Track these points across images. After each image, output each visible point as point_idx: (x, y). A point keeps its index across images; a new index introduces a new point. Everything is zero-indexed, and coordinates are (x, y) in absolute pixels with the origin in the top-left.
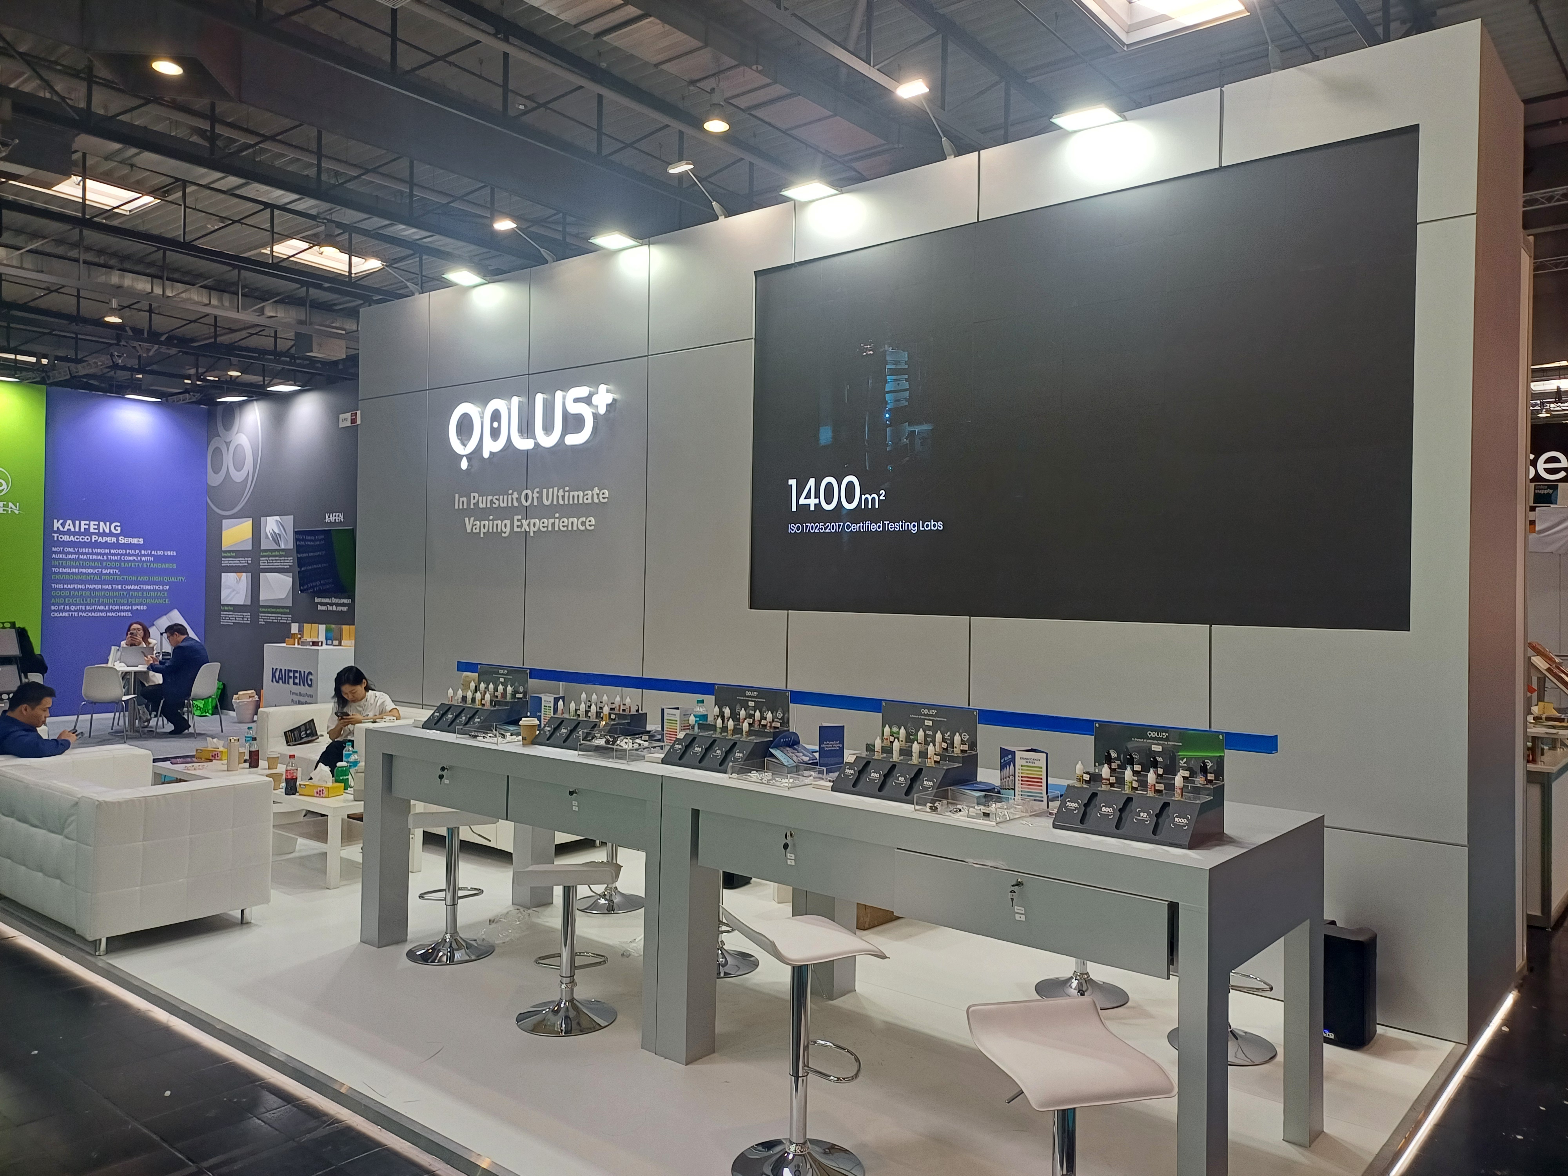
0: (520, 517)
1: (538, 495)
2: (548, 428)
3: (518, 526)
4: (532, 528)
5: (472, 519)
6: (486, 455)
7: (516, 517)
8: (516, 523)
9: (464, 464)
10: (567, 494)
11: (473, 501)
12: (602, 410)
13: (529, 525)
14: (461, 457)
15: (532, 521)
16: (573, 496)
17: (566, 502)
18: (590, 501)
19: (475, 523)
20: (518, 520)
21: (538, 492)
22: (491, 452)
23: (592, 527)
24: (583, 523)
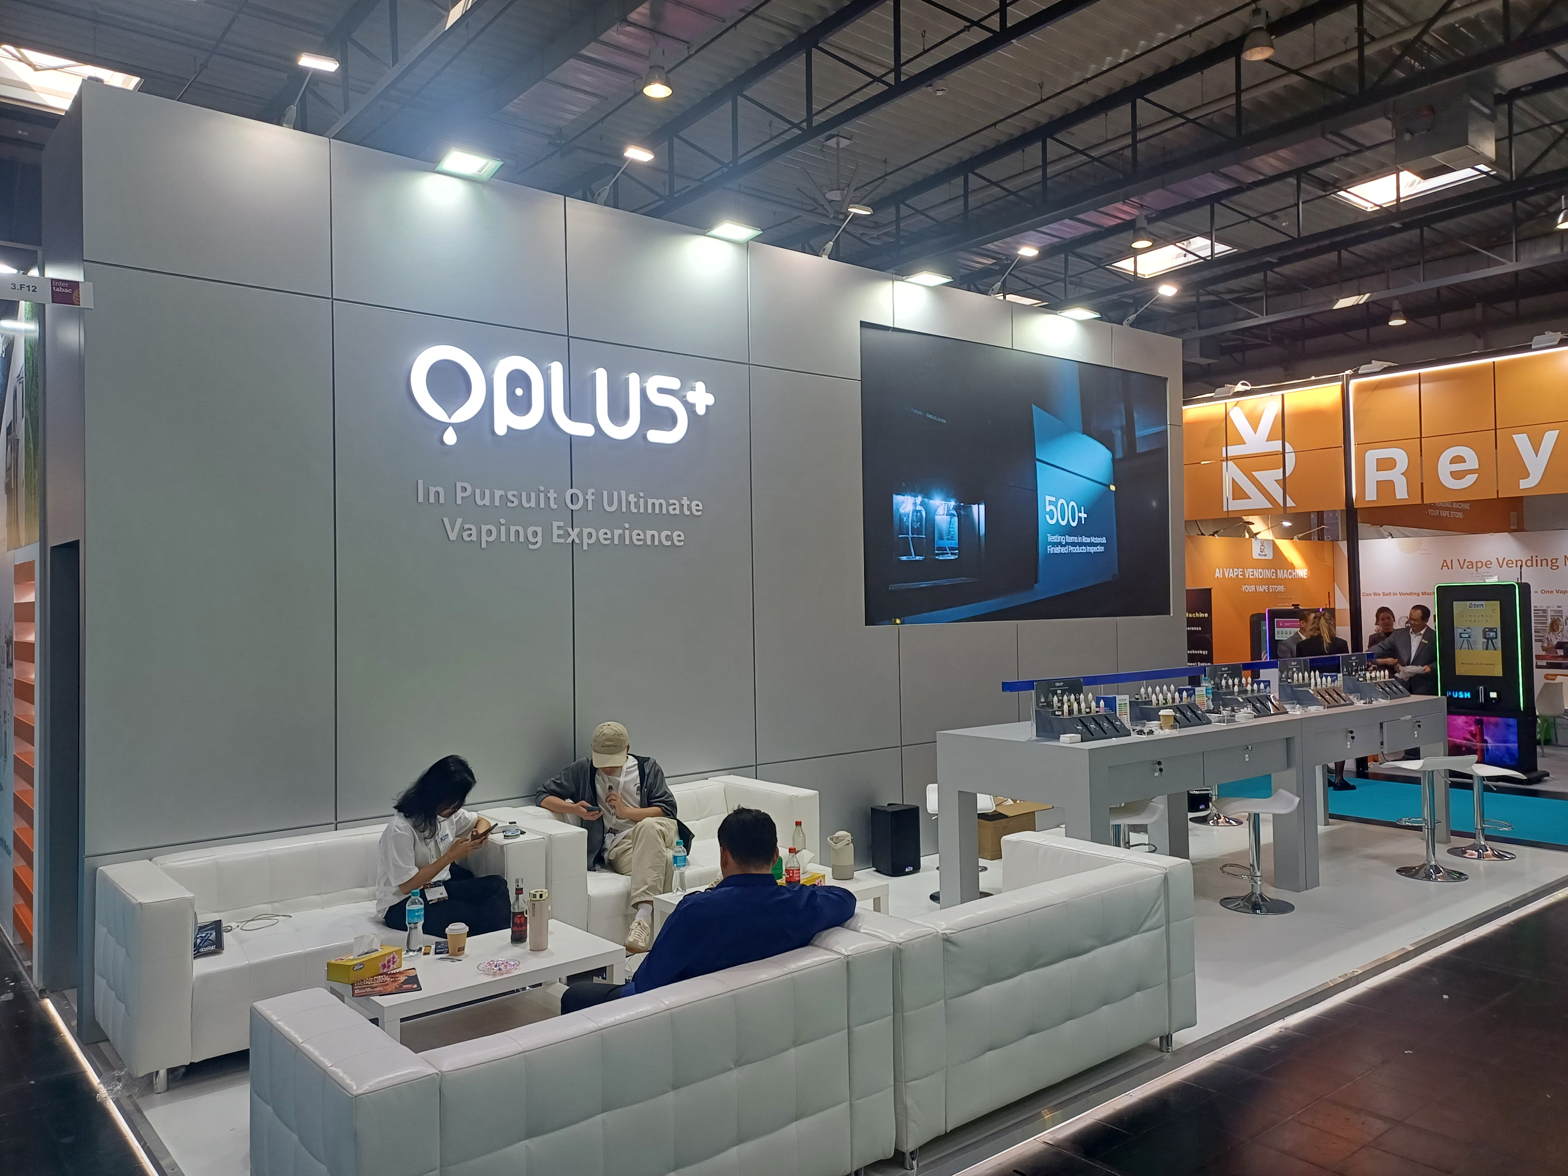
0: (562, 524)
1: (593, 497)
2: (619, 414)
3: (559, 536)
4: (586, 540)
5: (459, 521)
6: (500, 430)
7: (555, 524)
8: (556, 532)
9: (450, 438)
10: (642, 500)
11: (460, 494)
12: (701, 411)
13: (581, 535)
14: (445, 426)
15: (586, 531)
16: (653, 504)
17: (642, 511)
18: (677, 512)
19: (466, 526)
20: (559, 528)
21: (593, 494)
22: (509, 428)
23: (682, 543)
24: (668, 538)
